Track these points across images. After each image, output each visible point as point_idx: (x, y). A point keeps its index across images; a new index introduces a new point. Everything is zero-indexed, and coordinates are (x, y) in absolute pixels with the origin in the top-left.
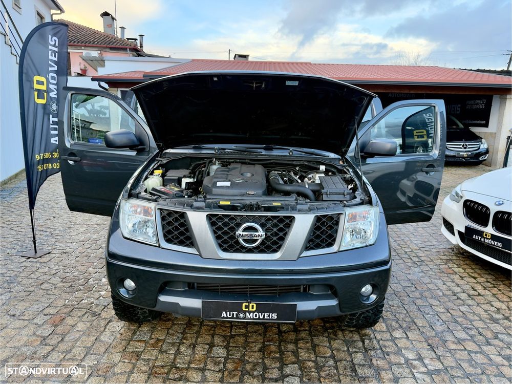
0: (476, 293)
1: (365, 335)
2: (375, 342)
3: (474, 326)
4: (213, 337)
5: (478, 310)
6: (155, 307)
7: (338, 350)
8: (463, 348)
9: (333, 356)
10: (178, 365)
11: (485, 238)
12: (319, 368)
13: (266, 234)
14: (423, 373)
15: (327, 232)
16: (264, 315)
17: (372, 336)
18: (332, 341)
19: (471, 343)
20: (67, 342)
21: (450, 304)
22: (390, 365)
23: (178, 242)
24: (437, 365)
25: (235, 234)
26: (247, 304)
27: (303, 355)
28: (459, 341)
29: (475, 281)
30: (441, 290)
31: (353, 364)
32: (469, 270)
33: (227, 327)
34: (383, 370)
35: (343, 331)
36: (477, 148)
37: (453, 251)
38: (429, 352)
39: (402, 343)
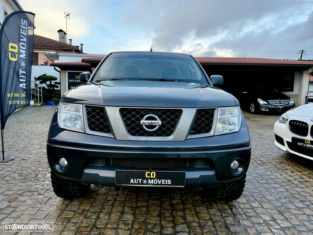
0: (304, 181)
1: (232, 206)
2: (240, 210)
3: (307, 200)
4: (124, 207)
5: (308, 190)
6: (81, 178)
7: (214, 215)
8: (303, 213)
9: (211, 219)
10: (98, 226)
11: (306, 144)
12: (201, 227)
13: (162, 123)
14: (278, 229)
15: (205, 122)
16: (162, 181)
17: (237, 206)
18: (209, 210)
19: (308, 210)
20: (17, 212)
21: (287, 187)
22: (253, 224)
23: (99, 129)
24: (287, 224)
25: (140, 122)
26: (149, 173)
27: (189, 218)
28: (300, 209)
29: (301, 174)
30: (280, 179)
31: (226, 224)
32: (296, 168)
33: (134, 201)
34: (249, 227)
35: (216, 203)
36: (288, 103)
37: (283, 157)
38: (280, 216)
39: (259, 210)
